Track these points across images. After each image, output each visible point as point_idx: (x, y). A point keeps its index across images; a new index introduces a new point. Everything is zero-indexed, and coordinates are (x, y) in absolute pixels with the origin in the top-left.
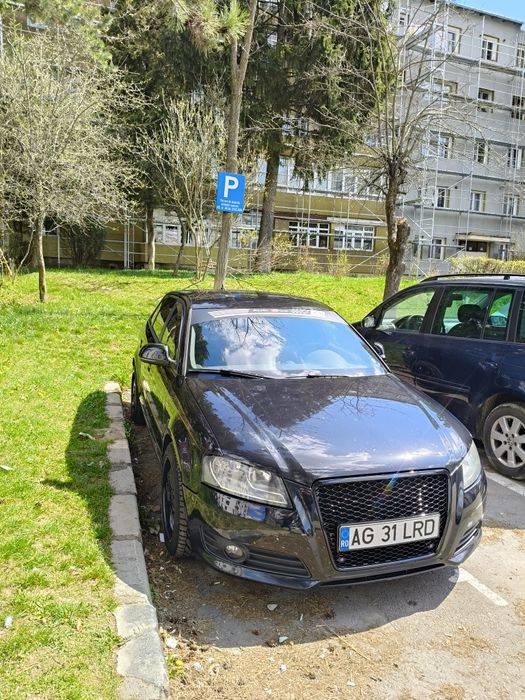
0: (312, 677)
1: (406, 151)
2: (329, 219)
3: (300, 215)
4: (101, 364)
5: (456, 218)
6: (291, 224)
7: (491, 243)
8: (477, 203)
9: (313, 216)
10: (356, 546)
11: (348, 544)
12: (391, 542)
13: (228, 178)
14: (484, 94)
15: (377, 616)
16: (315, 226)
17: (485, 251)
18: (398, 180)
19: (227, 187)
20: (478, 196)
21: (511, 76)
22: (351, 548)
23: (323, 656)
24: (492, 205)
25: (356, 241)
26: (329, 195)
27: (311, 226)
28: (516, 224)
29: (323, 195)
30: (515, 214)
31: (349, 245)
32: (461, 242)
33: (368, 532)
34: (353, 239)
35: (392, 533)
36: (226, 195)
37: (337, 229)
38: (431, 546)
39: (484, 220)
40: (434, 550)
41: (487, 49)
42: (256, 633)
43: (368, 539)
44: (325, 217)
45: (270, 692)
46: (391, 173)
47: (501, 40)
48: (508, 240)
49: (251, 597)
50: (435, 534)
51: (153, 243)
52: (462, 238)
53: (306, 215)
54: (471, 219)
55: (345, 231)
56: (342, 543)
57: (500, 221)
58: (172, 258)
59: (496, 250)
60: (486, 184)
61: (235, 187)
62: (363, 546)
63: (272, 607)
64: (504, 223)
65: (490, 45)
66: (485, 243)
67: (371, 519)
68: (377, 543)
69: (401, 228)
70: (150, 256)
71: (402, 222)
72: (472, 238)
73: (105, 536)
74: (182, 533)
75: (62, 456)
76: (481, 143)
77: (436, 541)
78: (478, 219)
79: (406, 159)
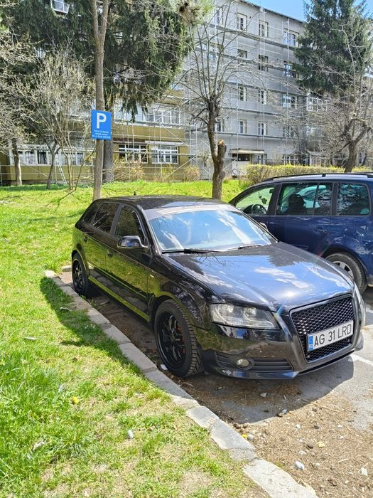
0: (316, 427)
1: (219, 94)
2: (146, 142)
3: (126, 139)
4: (32, 258)
5: (229, 138)
6: (120, 146)
7: (252, 155)
8: (242, 128)
9: (136, 140)
10: (317, 347)
11: (313, 346)
12: (333, 341)
13: (99, 115)
14: (242, 52)
15: (324, 388)
16: (138, 147)
17: (249, 160)
18: (215, 113)
19: (99, 121)
20: (241, 123)
21: (256, 41)
22: (314, 348)
23: (313, 415)
24: (251, 129)
25: (173, 157)
26: (145, 125)
27: (135, 147)
28: (266, 141)
29: (141, 125)
30: (265, 134)
31: (162, 161)
32: (234, 155)
33: (322, 337)
34: (164, 156)
35: (333, 336)
36: (98, 127)
37: (153, 149)
38: (349, 341)
39: (247, 139)
40: (350, 342)
41: (240, 22)
42: (267, 411)
43: (322, 341)
44: (143, 141)
45: (301, 441)
46: (210, 109)
47: (248, 17)
48: (262, 152)
49: (246, 392)
50: (352, 333)
51: (19, 165)
52: (234, 152)
53: (131, 140)
54: (239, 139)
55: (158, 150)
56: (310, 346)
57: (257, 139)
58: (34, 175)
59: (255, 159)
60: (247, 116)
61: (104, 120)
62: (320, 346)
63: (264, 395)
64: (259, 140)
65: (242, 19)
66: (248, 155)
67: (322, 329)
68: (326, 343)
69: (220, 147)
70: (17, 175)
71: (220, 143)
72: (241, 152)
73: (138, 371)
74: (194, 359)
75: (61, 326)
76: (241, 86)
77: (351, 338)
78: (243, 139)
79: (218, 100)
